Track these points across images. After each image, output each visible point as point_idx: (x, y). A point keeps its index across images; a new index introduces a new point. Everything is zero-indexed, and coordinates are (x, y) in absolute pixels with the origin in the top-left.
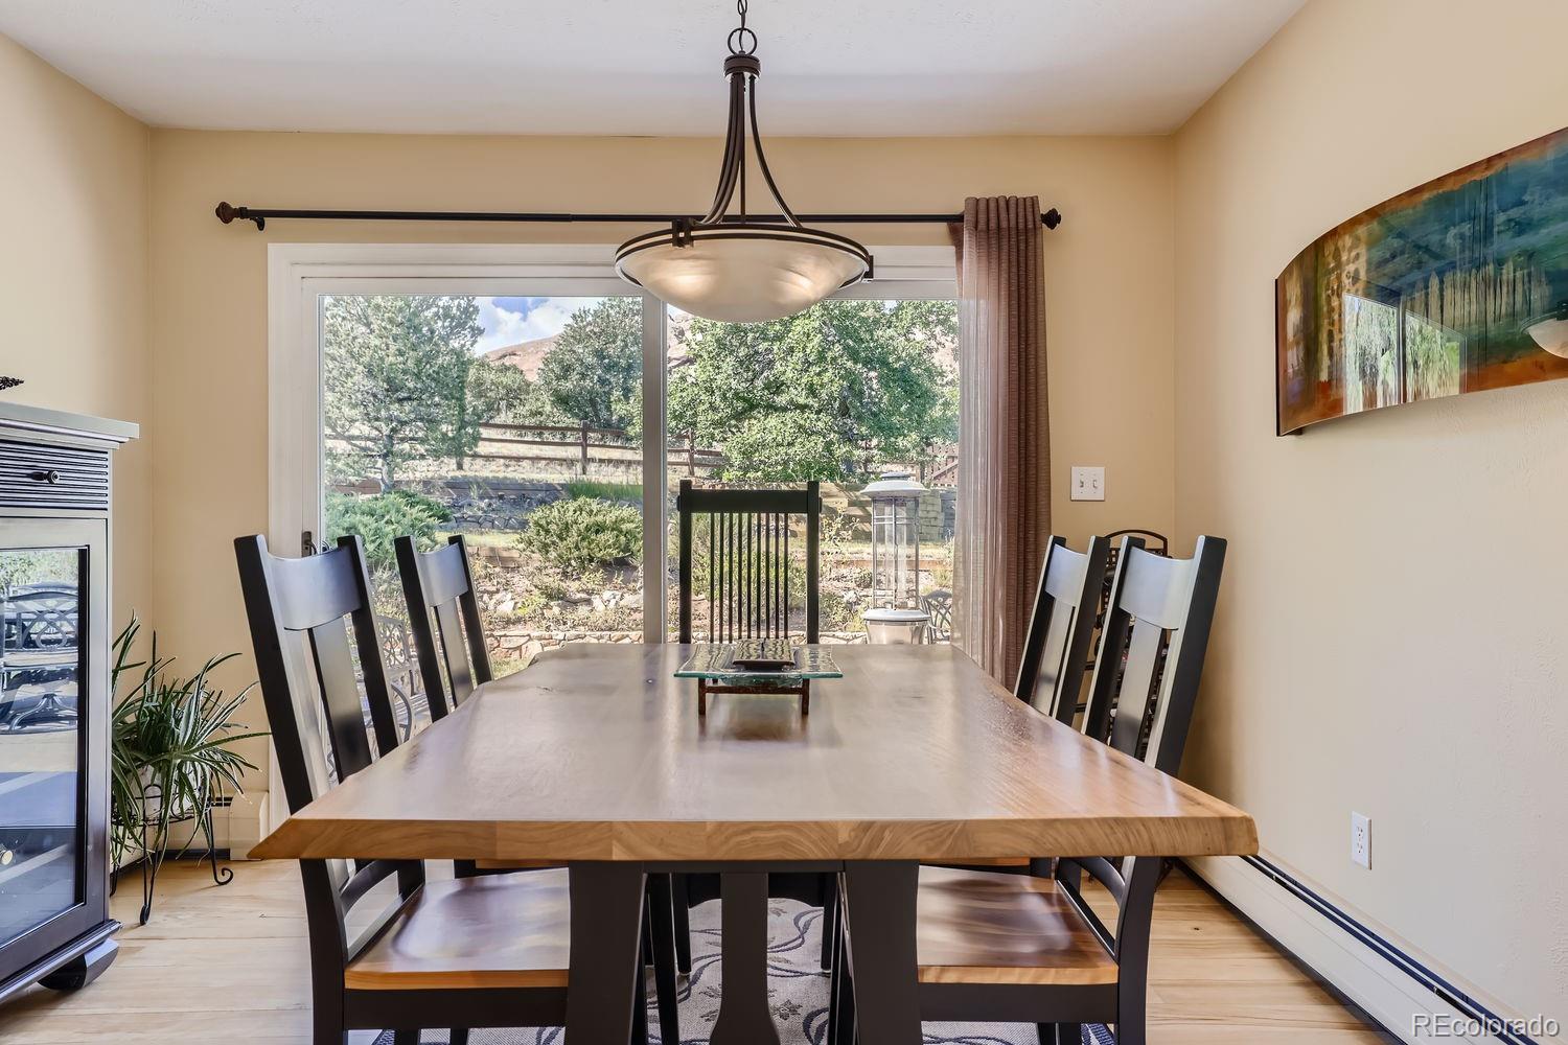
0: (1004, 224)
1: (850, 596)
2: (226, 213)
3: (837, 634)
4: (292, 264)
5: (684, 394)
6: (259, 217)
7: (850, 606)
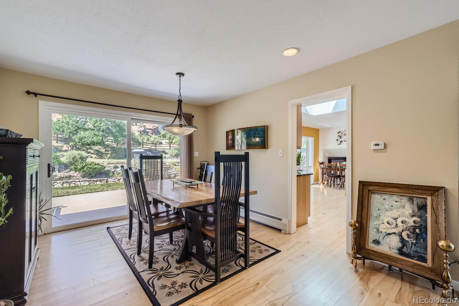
0: (188, 117)
1: (113, 170)
2: (28, 93)
3: (112, 178)
4: (45, 106)
5: (60, 124)
6: (36, 95)
7: (113, 172)
